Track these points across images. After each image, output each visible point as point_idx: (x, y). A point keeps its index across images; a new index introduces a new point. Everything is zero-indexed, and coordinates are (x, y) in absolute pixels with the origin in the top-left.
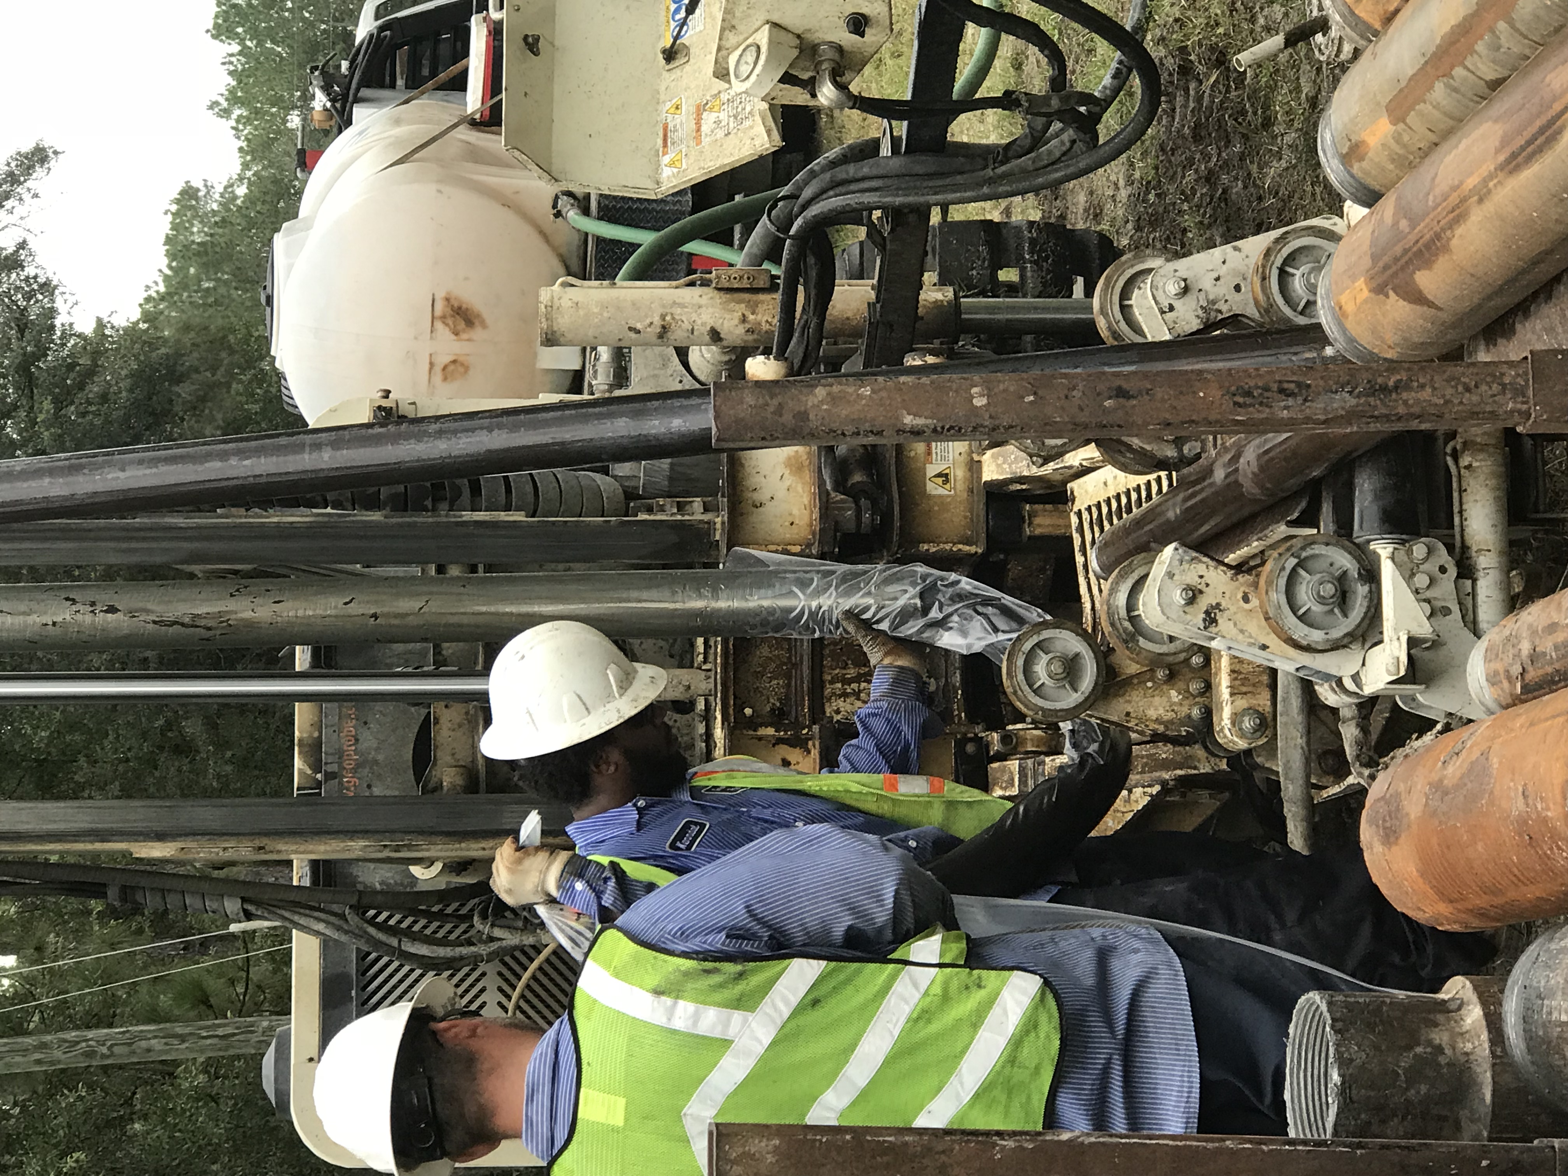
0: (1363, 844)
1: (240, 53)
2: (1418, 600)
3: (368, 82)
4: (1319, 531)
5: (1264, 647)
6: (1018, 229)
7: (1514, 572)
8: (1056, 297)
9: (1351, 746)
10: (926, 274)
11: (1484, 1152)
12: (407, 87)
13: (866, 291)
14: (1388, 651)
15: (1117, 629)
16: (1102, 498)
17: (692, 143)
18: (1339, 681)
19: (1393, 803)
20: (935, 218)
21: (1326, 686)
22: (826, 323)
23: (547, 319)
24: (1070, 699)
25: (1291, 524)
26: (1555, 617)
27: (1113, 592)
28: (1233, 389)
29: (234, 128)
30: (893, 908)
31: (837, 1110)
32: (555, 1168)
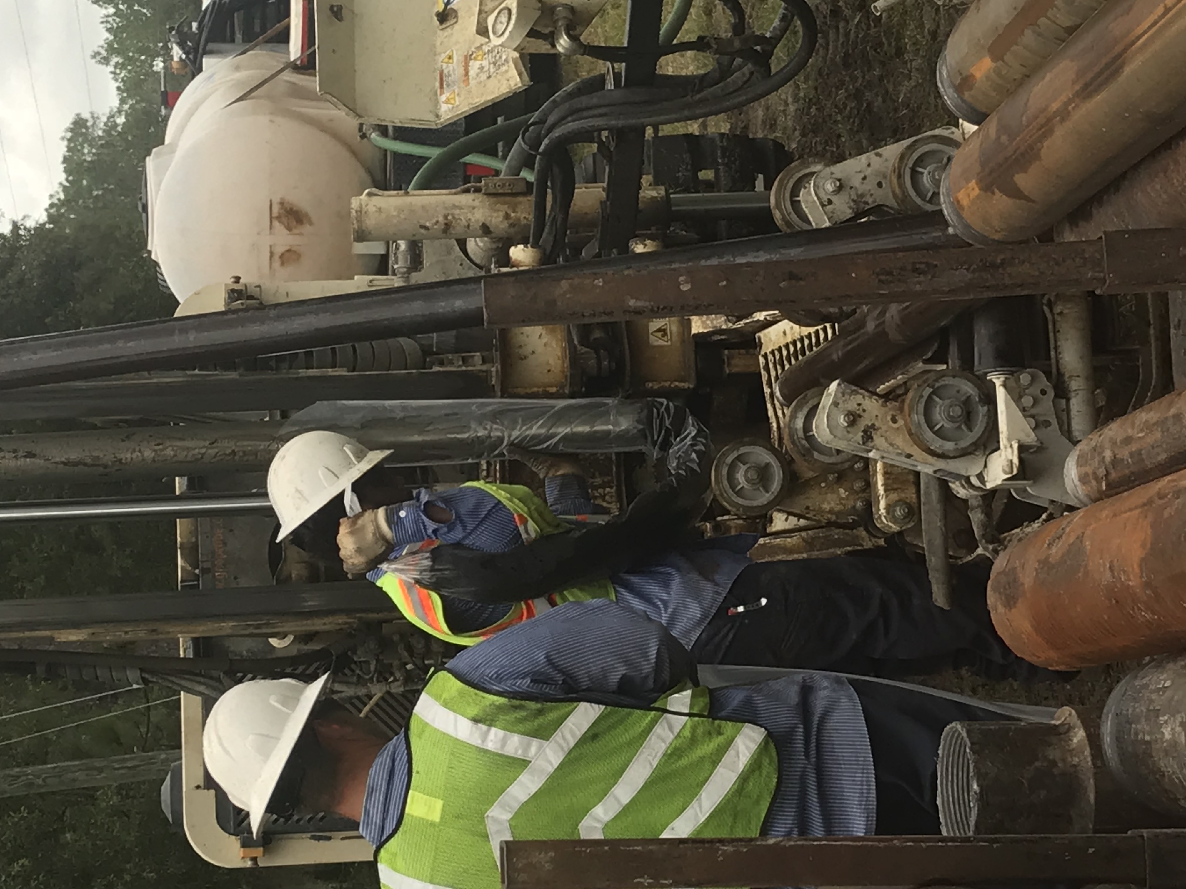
1: (115, 14)
2: (1025, 416)
3: (211, 39)
4: (948, 366)
5: (909, 456)
6: (712, 140)
7: (1098, 391)
8: (743, 191)
9: (978, 528)
10: (644, 177)
11: (1090, 842)
12: (244, 41)
13: (599, 192)
14: (1003, 457)
15: (797, 447)
16: (782, 343)
17: (462, 85)
18: (967, 479)
19: (1011, 574)
20: (649, 132)
21: (957, 483)
22: (570, 217)
23: (358, 221)
24: (764, 498)
25: (926, 362)
26: (1130, 432)
27: (793, 417)
28: (878, 270)
29: (114, 73)
30: (656, 662)
31: (600, 826)
32: (382, 851)
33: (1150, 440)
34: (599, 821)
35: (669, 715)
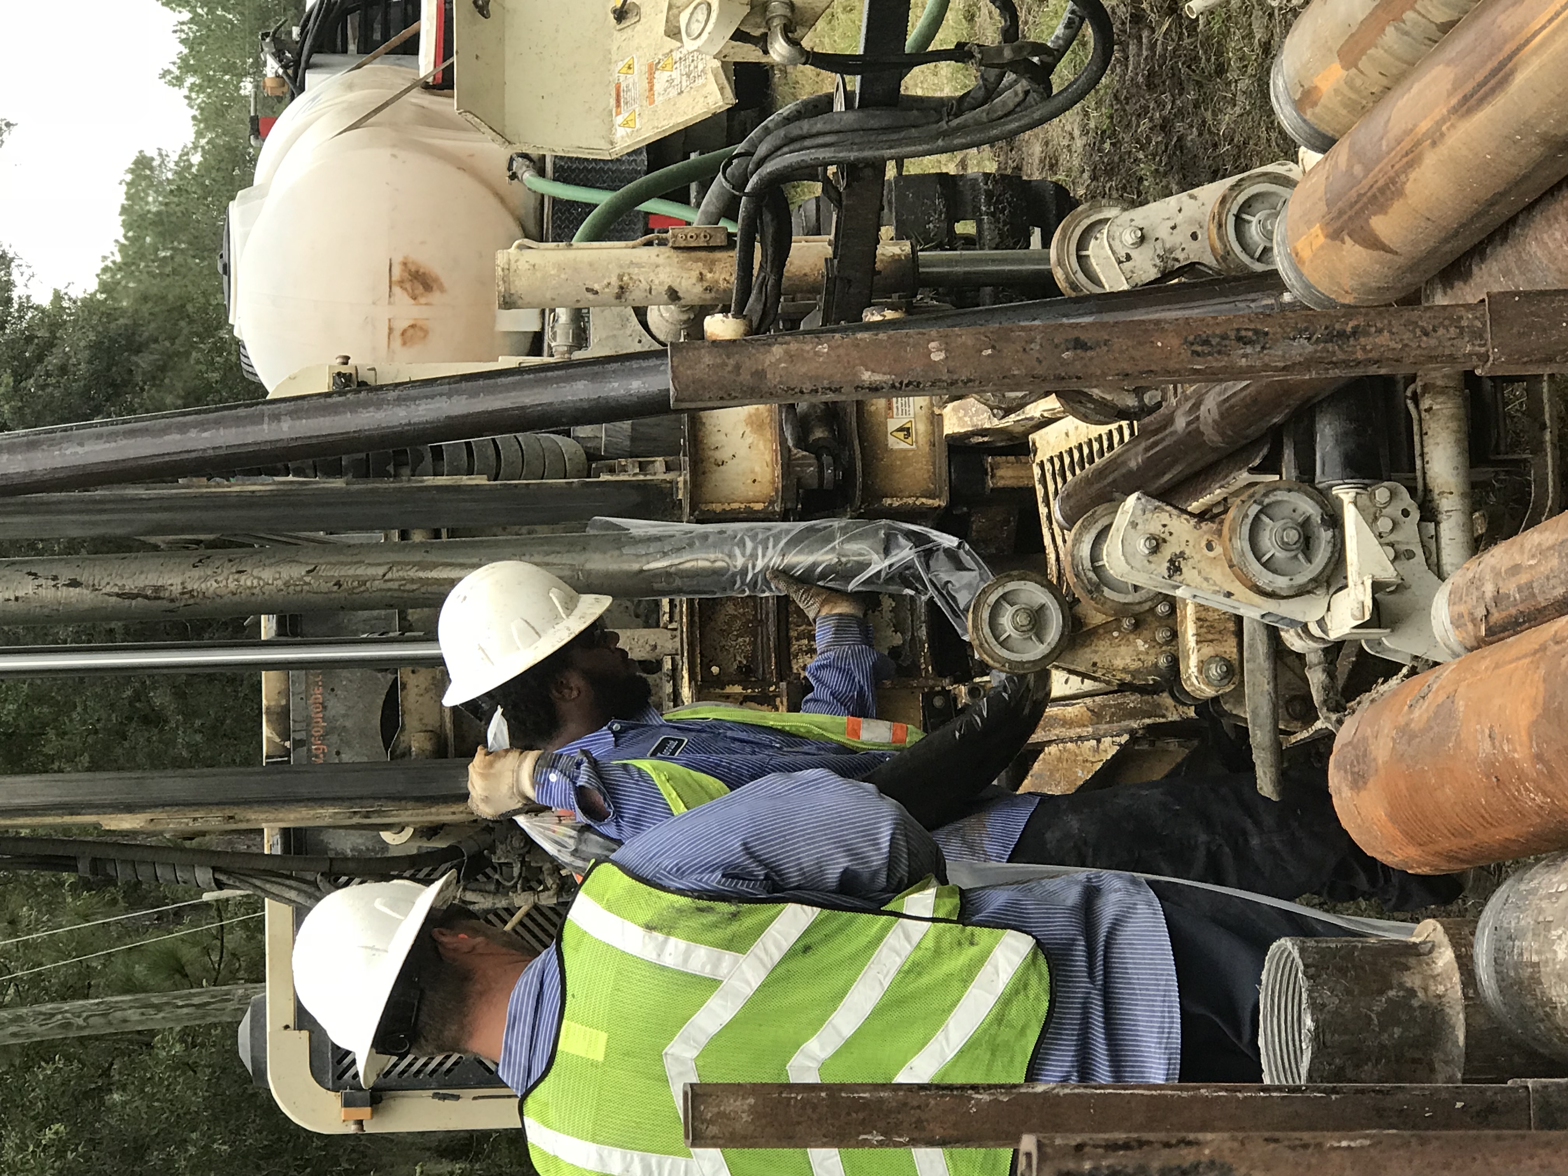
1: (192, 21)
2: (1381, 544)
3: (317, 48)
4: (1281, 478)
5: (1229, 595)
6: (974, 181)
7: (1477, 514)
8: (1014, 248)
9: (1318, 692)
10: (883, 229)
11: (1457, 1094)
12: (359, 52)
13: (823, 247)
14: (1352, 596)
15: (1082, 580)
16: (1064, 448)
17: (645, 103)
18: (1305, 627)
19: (1360, 748)
20: (891, 172)
21: (1292, 632)
22: (784, 279)
23: (504, 282)
24: (1036, 651)
25: (1253, 471)
26: (1518, 559)
27: (1077, 542)
28: (1191, 338)
29: (187, 97)
30: (890, 852)
31: (815, 1065)
32: (530, 1100)
33: (1544, 569)
34: (813, 1059)
35: (905, 920)
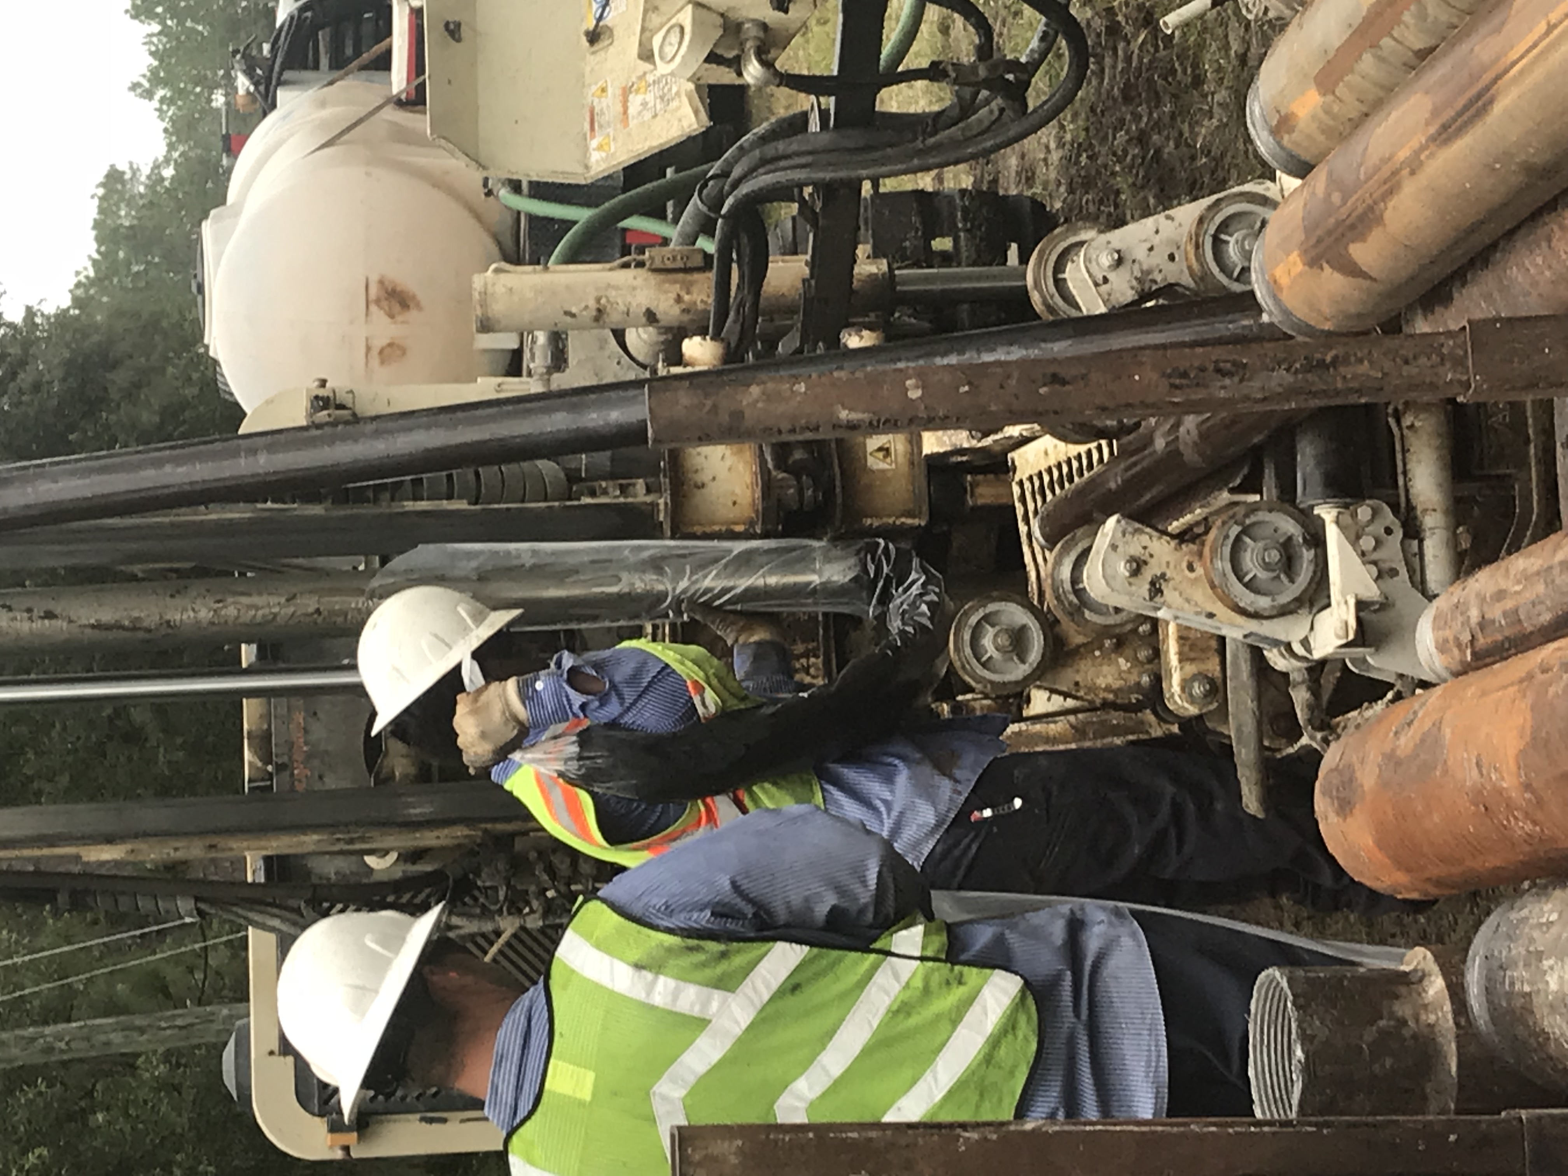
0: (1318, 815)
1: (160, 33)
2: (1364, 563)
3: (288, 65)
4: (1262, 496)
5: (1211, 615)
6: (950, 198)
7: (1461, 529)
8: (990, 265)
9: (1302, 710)
10: (860, 247)
11: (1451, 1126)
12: (331, 68)
13: (800, 267)
14: (1336, 616)
15: (1063, 603)
16: (1043, 467)
17: (620, 126)
18: (1288, 646)
19: (1346, 772)
20: (867, 188)
21: (1275, 651)
22: (762, 299)
23: (481, 306)
24: (1018, 671)
25: (1233, 491)
26: (1503, 584)
27: (1058, 562)
28: (1169, 371)
29: (160, 110)
30: (876, 889)
31: (802, 1105)
32: (515, 1139)
33: (1529, 595)
34: (800, 1098)
35: (894, 959)
